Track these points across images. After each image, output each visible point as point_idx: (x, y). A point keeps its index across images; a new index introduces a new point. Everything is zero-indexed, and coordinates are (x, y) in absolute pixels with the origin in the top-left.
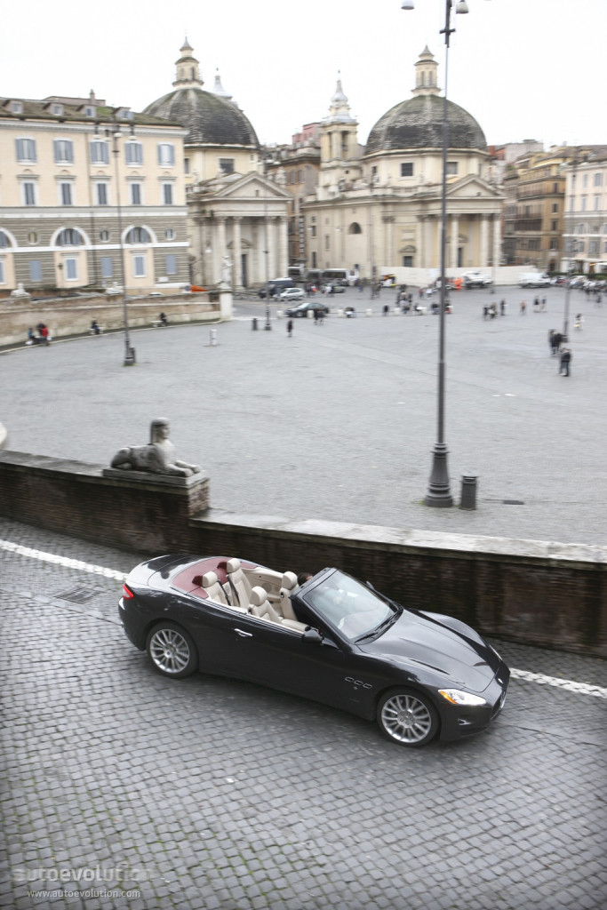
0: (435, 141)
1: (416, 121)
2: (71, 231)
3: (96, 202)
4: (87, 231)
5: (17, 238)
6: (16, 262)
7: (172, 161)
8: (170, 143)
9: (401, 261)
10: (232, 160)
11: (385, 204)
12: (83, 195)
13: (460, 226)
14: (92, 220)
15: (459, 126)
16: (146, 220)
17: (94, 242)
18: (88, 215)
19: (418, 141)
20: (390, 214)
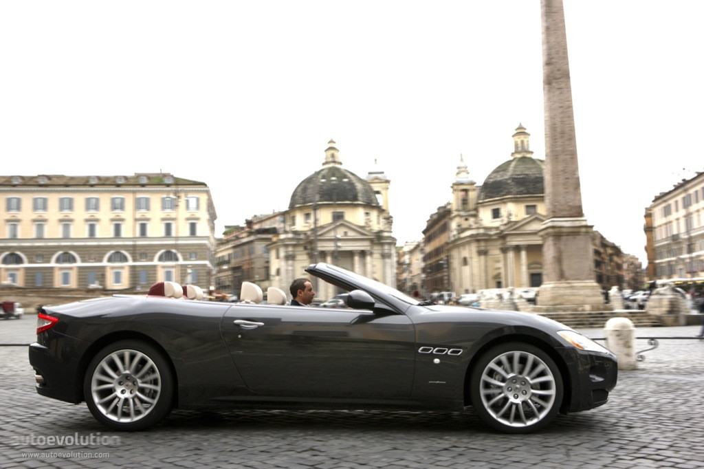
0: (515, 189)
1: (502, 176)
2: (118, 253)
3: (138, 234)
4: (130, 253)
5: (81, 257)
6: (79, 272)
7: (198, 207)
8: (197, 195)
9: (495, 285)
10: (342, 212)
11: (478, 241)
12: (129, 230)
13: (528, 256)
14: (134, 246)
15: (537, 178)
16: (175, 246)
17: (134, 260)
18: (131, 243)
19: (502, 191)
20: (483, 248)
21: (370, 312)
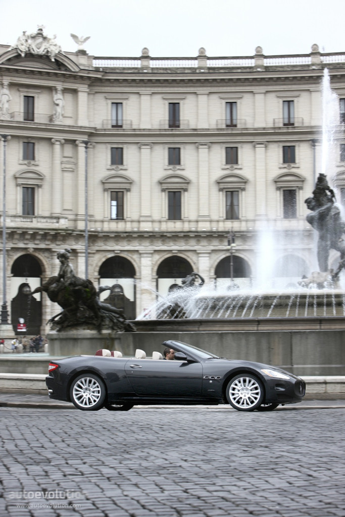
21: (186, 362)
